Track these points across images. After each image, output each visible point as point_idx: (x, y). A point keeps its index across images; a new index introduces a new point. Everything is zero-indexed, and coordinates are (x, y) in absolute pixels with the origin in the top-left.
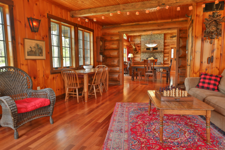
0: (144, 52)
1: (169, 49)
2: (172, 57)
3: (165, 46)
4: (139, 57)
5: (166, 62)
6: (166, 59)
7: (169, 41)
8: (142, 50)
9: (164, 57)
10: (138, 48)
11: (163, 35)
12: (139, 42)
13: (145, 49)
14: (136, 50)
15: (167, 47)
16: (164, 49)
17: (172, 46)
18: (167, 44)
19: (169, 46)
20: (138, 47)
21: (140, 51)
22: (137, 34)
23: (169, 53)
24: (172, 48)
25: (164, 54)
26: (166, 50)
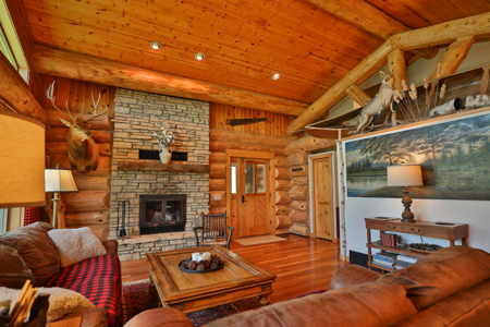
0: (126, 168)
1: (225, 162)
2: (234, 191)
3: (212, 149)
4: (97, 190)
5: (217, 211)
6: (217, 196)
7: (224, 133)
8: (117, 158)
9: (212, 189)
10: (95, 148)
11: (206, 108)
12: (105, 120)
13: (134, 156)
14: (84, 151)
15: (219, 155)
16: (211, 161)
17: (234, 153)
18: (217, 144)
19: (222, 150)
20: (97, 141)
21: (103, 161)
22: (100, 75)
23: (225, 176)
24: (233, 160)
25: (211, 177)
26: (215, 166)
